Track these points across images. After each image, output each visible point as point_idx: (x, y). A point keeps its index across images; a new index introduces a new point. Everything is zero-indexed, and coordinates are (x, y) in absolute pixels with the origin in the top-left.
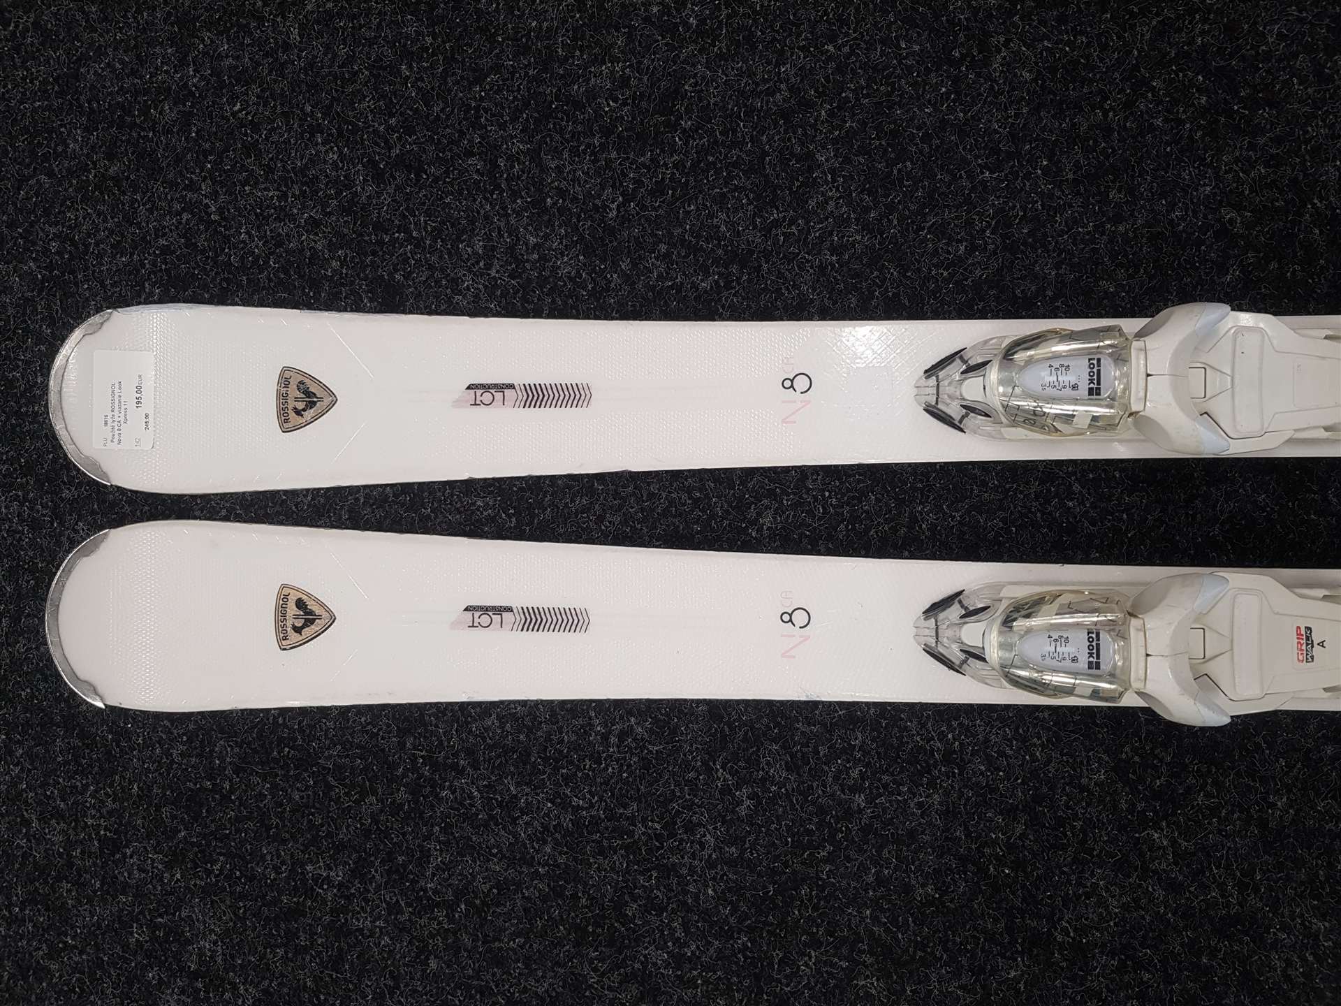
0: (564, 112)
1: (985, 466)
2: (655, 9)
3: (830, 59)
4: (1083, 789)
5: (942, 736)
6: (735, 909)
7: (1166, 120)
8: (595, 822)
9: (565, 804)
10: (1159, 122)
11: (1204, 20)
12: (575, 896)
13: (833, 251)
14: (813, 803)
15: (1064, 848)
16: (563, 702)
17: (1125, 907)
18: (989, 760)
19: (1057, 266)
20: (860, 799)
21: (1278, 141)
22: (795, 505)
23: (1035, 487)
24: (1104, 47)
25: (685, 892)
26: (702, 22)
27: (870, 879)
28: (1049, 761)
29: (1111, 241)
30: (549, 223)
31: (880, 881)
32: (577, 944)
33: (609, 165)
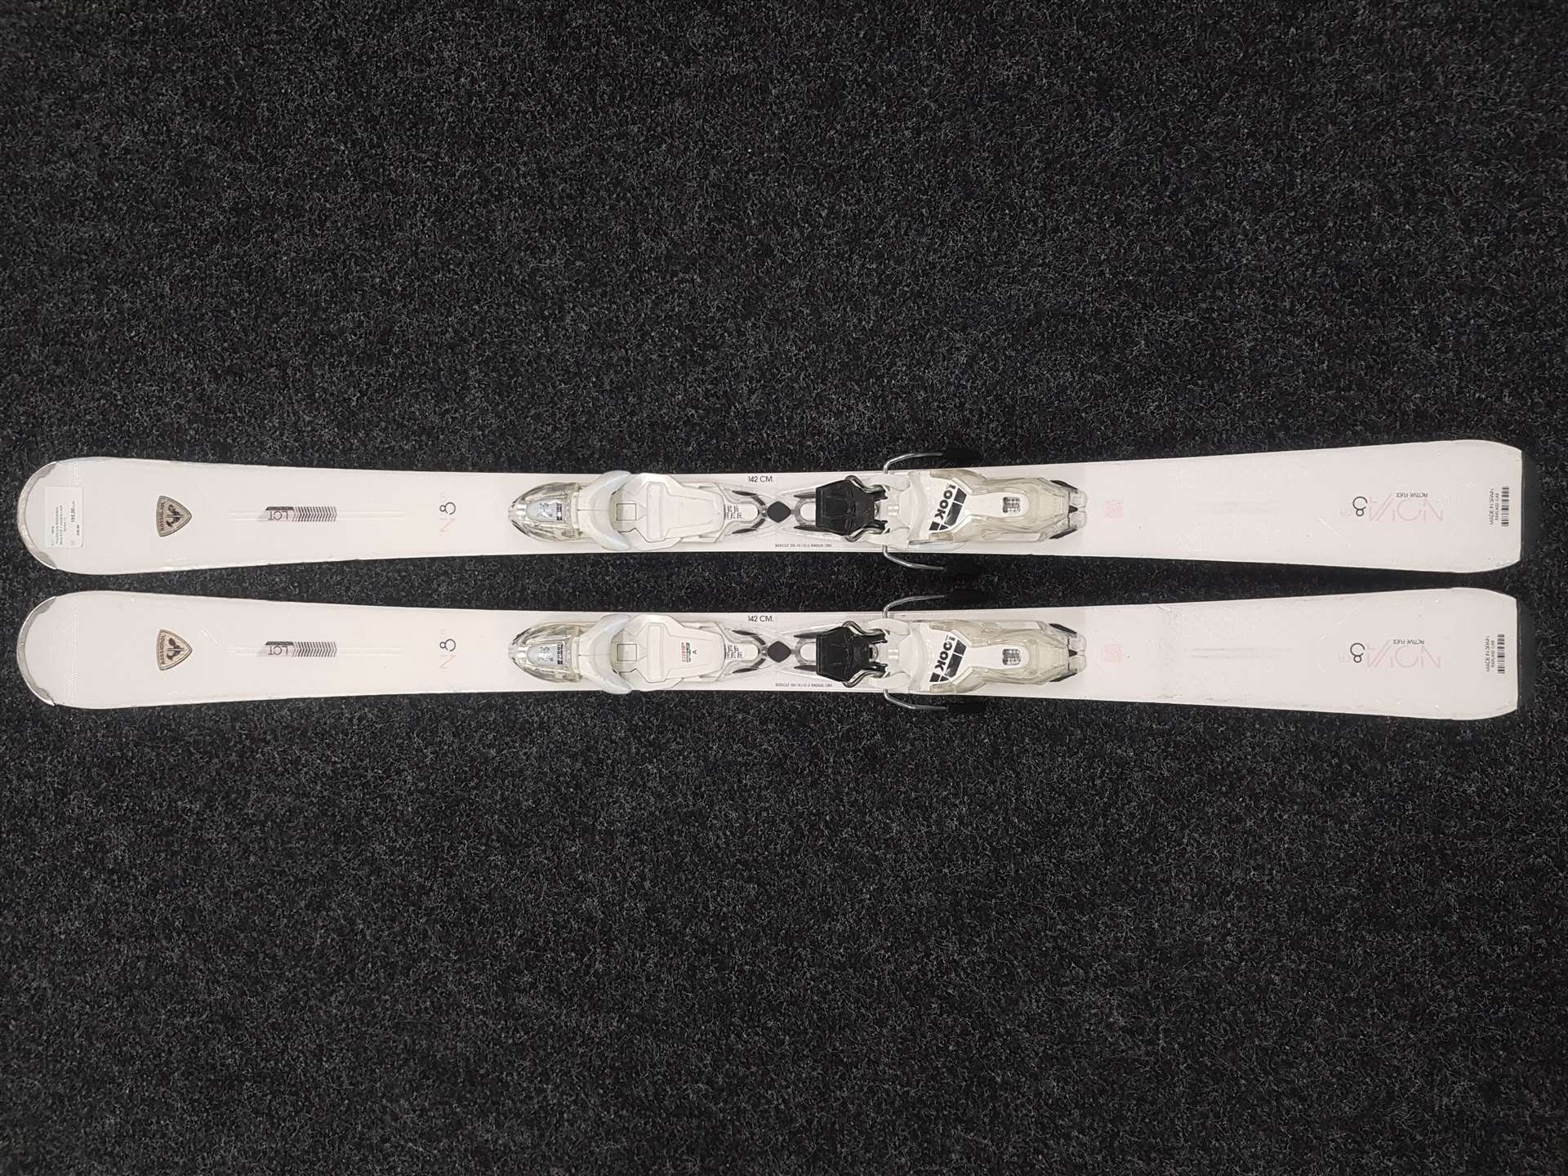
0: (326, 342)
1: (562, 556)
2: (378, 280)
3: (476, 313)
4: (612, 742)
5: (538, 714)
6: (424, 817)
7: (659, 356)
8: (345, 769)
9: (328, 761)
10: (654, 357)
11: (680, 297)
12: (334, 815)
13: (480, 428)
14: (467, 755)
15: (602, 776)
16: (326, 699)
17: (633, 808)
18: (563, 727)
19: (601, 441)
20: (493, 752)
21: (717, 369)
22: (459, 580)
23: (589, 568)
24: (626, 312)
25: (395, 810)
26: (404, 289)
27: (498, 798)
28: (595, 726)
29: (629, 425)
30: (317, 409)
31: (504, 799)
32: (335, 843)
33: (352, 372)
